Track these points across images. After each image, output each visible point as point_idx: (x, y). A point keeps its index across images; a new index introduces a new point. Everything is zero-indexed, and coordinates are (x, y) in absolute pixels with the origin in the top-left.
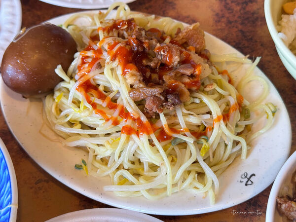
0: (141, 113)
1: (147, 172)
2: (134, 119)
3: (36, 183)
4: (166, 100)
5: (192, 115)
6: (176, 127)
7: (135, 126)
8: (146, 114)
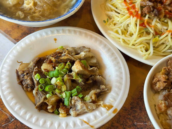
0: (140, 10)
1: (127, 35)
2: (136, 11)
3: (87, 22)
4: (153, 11)
5: (159, 23)
6: (150, 24)
7: (135, 14)
8: (142, 12)
